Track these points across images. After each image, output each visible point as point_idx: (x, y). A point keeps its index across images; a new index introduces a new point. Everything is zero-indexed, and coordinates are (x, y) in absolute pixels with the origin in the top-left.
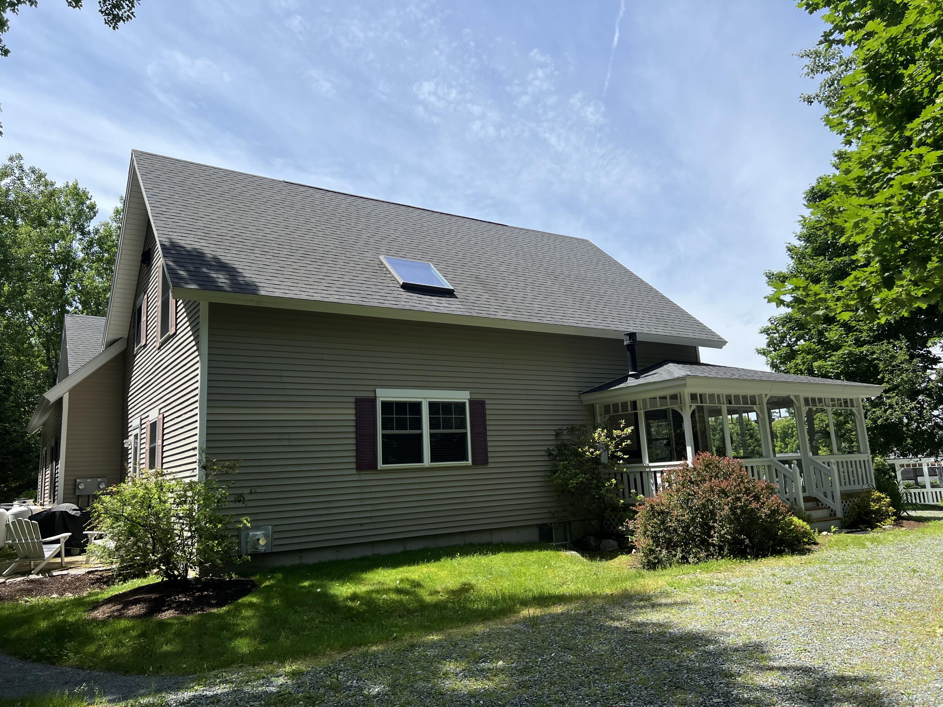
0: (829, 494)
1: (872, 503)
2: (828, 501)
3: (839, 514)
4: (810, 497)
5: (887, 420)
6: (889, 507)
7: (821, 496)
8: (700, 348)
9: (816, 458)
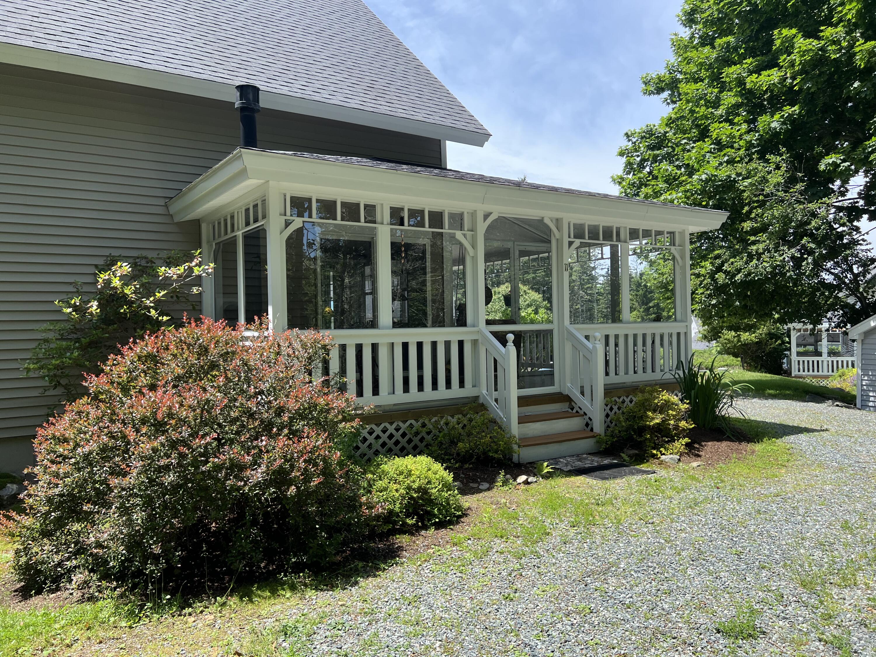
0: (587, 391)
1: (650, 414)
2: (584, 402)
3: (598, 427)
4: (560, 394)
5: (749, 274)
6: (680, 420)
7: (575, 394)
8: (448, 142)
9: (578, 329)
